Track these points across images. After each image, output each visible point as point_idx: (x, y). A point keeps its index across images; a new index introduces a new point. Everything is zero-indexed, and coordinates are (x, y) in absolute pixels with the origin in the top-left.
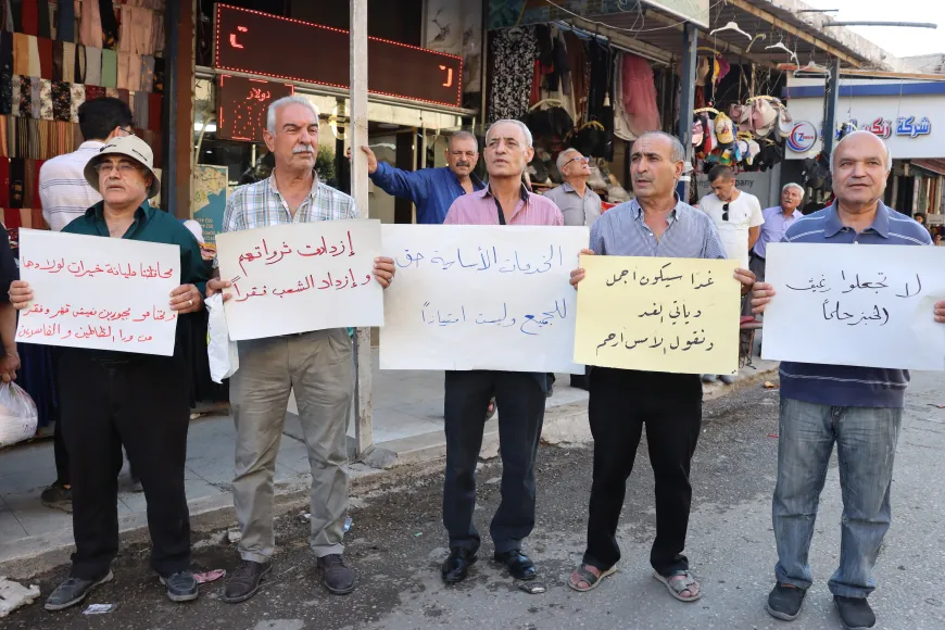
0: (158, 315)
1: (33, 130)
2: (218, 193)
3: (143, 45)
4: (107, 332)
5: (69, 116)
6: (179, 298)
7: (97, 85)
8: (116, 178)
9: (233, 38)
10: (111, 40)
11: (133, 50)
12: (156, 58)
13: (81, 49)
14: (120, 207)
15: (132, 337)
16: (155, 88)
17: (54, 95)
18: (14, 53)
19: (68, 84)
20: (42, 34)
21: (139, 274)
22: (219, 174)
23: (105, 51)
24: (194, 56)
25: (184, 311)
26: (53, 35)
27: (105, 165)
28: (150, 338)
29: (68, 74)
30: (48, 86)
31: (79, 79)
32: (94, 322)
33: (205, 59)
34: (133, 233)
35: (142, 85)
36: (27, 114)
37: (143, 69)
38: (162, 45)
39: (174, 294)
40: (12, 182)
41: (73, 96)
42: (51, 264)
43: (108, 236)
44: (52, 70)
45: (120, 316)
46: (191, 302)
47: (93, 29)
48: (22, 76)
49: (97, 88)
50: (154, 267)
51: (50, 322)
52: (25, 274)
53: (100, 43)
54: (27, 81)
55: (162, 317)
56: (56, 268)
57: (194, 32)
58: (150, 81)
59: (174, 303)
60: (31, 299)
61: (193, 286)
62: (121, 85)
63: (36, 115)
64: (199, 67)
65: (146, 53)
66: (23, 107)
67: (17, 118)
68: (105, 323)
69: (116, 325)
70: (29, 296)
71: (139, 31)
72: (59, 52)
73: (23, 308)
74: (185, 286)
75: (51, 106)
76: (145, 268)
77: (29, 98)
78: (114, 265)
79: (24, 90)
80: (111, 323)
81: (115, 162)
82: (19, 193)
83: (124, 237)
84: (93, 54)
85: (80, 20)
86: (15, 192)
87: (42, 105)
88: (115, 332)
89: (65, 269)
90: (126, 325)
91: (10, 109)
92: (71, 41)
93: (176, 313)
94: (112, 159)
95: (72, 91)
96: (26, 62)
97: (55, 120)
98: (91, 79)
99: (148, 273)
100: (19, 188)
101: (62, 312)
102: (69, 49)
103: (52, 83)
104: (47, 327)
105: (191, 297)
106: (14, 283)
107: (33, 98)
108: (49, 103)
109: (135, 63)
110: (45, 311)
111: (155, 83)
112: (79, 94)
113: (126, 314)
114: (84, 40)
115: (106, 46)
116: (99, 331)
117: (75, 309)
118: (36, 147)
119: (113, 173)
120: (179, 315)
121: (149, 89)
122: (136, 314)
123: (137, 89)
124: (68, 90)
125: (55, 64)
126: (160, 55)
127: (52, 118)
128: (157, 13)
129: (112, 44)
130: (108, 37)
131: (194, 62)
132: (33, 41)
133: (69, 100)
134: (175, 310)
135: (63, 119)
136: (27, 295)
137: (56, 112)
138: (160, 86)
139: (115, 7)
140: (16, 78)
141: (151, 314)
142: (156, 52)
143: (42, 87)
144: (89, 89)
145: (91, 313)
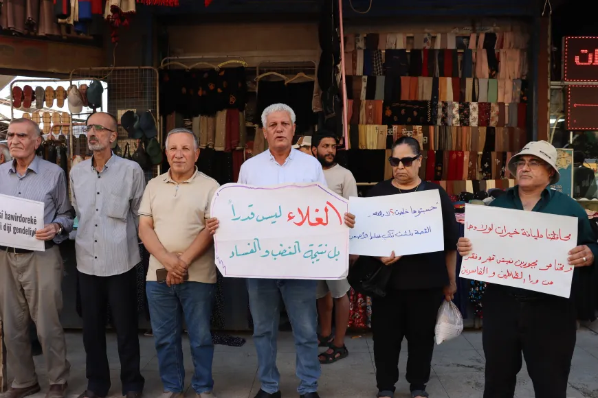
0: (559, 267)
1: (448, 133)
2: (566, 167)
3: (514, 73)
4: (520, 276)
5: (469, 123)
6: (576, 255)
7: (486, 101)
8: (526, 171)
9: (577, 59)
10: (494, 73)
11: (508, 77)
12: (523, 81)
13: (476, 81)
14: (529, 189)
15: (537, 281)
16: (521, 100)
17: (460, 111)
18: (439, 89)
19: (468, 103)
20: (454, 76)
21: (545, 236)
22: (566, 155)
23: (491, 80)
24: (549, 76)
25: (579, 265)
26: (460, 75)
27: (520, 162)
28: (552, 283)
29: (468, 98)
30: (457, 105)
31: (474, 100)
32: (511, 268)
33: (557, 76)
34: (539, 208)
35: (513, 99)
36: (445, 123)
37: (514, 88)
38: (526, 71)
39: (572, 253)
40: (436, 166)
41: (471, 110)
42: (485, 228)
43: (522, 209)
44: (459, 96)
45: (530, 265)
46: (584, 259)
47: (483, 68)
48: (443, 102)
49: (485, 103)
50: (557, 232)
51: (482, 266)
52: (468, 234)
53: (487, 76)
54: (445, 104)
55: (561, 269)
56: (487, 231)
57: (549, 59)
58: (518, 96)
59: (571, 259)
60: (471, 250)
61: (586, 246)
62: (500, 100)
63: (450, 124)
64: (552, 82)
65: (516, 78)
66: (444, 119)
67: (440, 127)
68: (519, 270)
69: (527, 271)
70: (469, 248)
71: (511, 64)
72: (463, 85)
73: (465, 255)
74: (580, 246)
75: (458, 117)
76: (550, 232)
77: (446, 115)
78: (527, 230)
79: (444, 109)
80: (523, 270)
81: (527, 160)
82: (439, 171)
83: (533, 210)
84: (483, 83)
85: (475, 64)
86: (437, 171)
87: (454, 117)
88: (525, 276)
89: (493, 231)
90: (534, 272)
91: (436, 122)
92: (470, 77)
93: (573, 267)
94: (525, 158)
95: (471, 107)
96: (445, 93)
97: (461, 126)
98: (482, 99)
99: (551, 236)
100: (439, 168)
101: (490, 260)
102: (469, 82)
103: (460, 103)
104: (479, 268)
105: (585, 255)
106: (461, 239)
107: (449, 113)
108: (458, 116)
109: (509, 85)
110: (478, 258)
111: (522, 96)
112: (474, 108)
113: (535, 264)
114: (478, 74)
115: (491, 76)
116: (514, 274)
117: (498, 258)
118: (450, 143)
119: (525, 168)
120: (575, 268)
121: (518, 101)
122: (541, 265)
123: (510, 101)
124: (468, 107)
125: (461, 92)
126: (524, 78)
127: (459, 125)
128: (522, 51)
129: (494, 75)
130: (492, 71)
131: (549, 79)
132: (449, 80)
133: (469, 112)
134: (571, 264)
135: (465, 125)
136: (468, 247)
137: (461, 121)
138: (525, 98)
139: (496, 51)
140: (440, 103)
141: (553, 266)
142: (523, 76)
143: (453, 107)
144: (480, 105)
145: (509, 262)
